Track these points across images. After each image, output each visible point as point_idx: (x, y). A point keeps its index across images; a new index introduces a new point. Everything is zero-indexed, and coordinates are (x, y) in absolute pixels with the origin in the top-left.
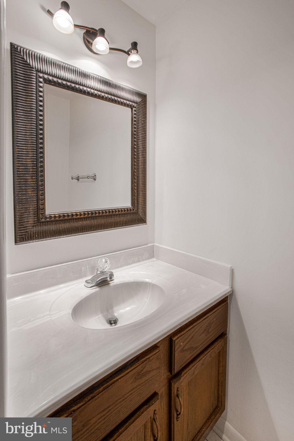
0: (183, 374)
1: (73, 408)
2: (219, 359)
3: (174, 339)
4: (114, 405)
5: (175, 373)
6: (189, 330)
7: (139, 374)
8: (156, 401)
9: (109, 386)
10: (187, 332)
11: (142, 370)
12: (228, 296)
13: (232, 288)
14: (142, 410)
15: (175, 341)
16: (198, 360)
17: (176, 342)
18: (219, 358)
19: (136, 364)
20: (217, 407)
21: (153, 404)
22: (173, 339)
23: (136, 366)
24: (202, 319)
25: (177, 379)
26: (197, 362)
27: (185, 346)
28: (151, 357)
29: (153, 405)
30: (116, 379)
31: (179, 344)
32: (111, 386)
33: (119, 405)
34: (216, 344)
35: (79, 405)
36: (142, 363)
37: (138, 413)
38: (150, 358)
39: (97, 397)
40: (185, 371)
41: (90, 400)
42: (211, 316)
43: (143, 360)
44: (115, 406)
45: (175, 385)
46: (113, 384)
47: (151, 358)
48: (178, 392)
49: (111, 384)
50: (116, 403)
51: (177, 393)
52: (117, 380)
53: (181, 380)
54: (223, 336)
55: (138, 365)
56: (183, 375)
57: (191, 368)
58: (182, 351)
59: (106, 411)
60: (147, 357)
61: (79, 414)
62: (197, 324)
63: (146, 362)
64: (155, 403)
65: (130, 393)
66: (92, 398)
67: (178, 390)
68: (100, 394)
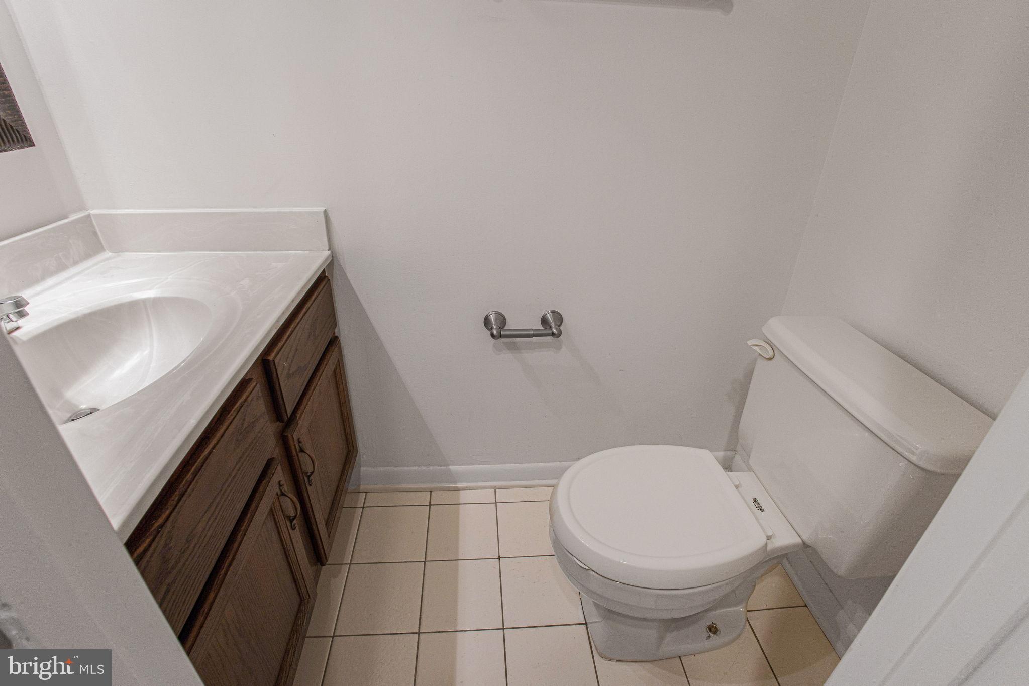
0: (298, 415)
1: (157, 524)
2: (336, 382)
3: (271, 358)
4: (222, 492)
5: (289, 417)
6: (288, 338)
7: (240, 432)
8: (277, 468)
9: (202, 466)
10: (286, 341)
11: (242, 424)
12: (324, 269)
13: (330, 249)
14: (261, 489)
15: (274, 361)
16: (312, 388)
17: (277, 361)
18: (336, 379)
19: (228, 416)
20: (348, 452)
21: (274, 473)
22: (269, 358)
23: (229, 421)
24: (301, 315)
25: (293, 426)
26: (312, 391)
27: (290, 366)
28: (248, 397)
29: (275, 475)
30: (206, 452)
31: (282, 364)
32: (205, 465)
33: (228, 491)
34: (328, 356)
35: (164, 516)
36: (238, 412)
37: (258, 495)
38: (248, 399)
39: (189, 490)
40: (300, 412)
41: (179, 500)
42: (313, 307)
43: (236, 406)
44: (223, 494)
45: (294, 436)
46: (208, 461)
47: (250, 399)
48: (301, 445)
49: (204, 462)
50: (224, 489)
51: (299, 446)
52: (210, 453)
53: (299, 426)
54: (334, 342)
55: (232, 417)
56: (300, 418)
57: (307, 404)
58: (289, 376)
59: (213, 507)
60: (240, 401)
61: (174, 527)
62: (296, 324)
63: (242, 408)
64: (276, 471)
65: (237, 468)
66: (182, 495)
67: (299, 442)
68: (193, 484)
